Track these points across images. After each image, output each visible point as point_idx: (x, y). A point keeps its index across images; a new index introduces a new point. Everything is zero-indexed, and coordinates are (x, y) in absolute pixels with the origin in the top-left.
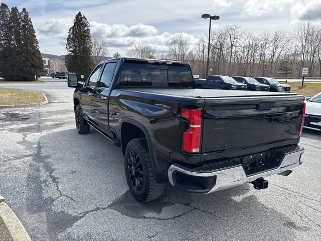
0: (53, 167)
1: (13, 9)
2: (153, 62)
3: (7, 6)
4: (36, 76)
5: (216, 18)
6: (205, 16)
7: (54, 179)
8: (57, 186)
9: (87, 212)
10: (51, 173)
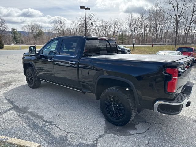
0: (39, 115)
2: (100, 39)
5: (88, 9)
6: (81, 7)
7: (50, 123)
8: (58, 127)
9: (97, 139)
10: (42, 119)
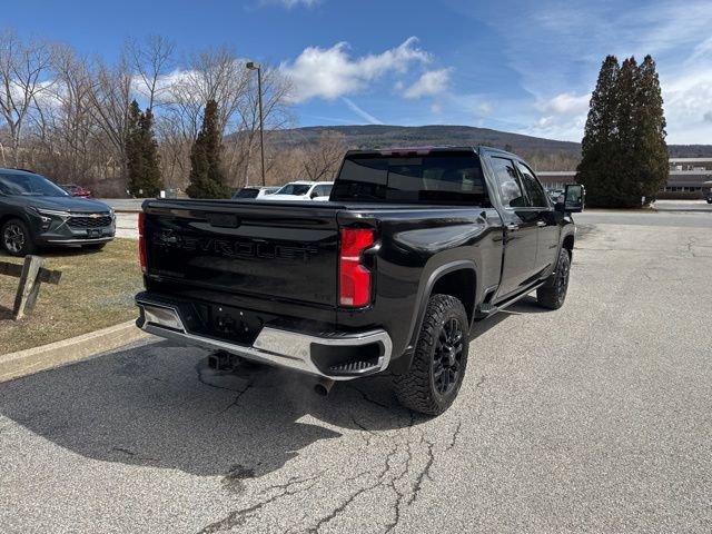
1: (625, 63)
2: (390, 153)
3: (615, 61)
4: (643, 199)
